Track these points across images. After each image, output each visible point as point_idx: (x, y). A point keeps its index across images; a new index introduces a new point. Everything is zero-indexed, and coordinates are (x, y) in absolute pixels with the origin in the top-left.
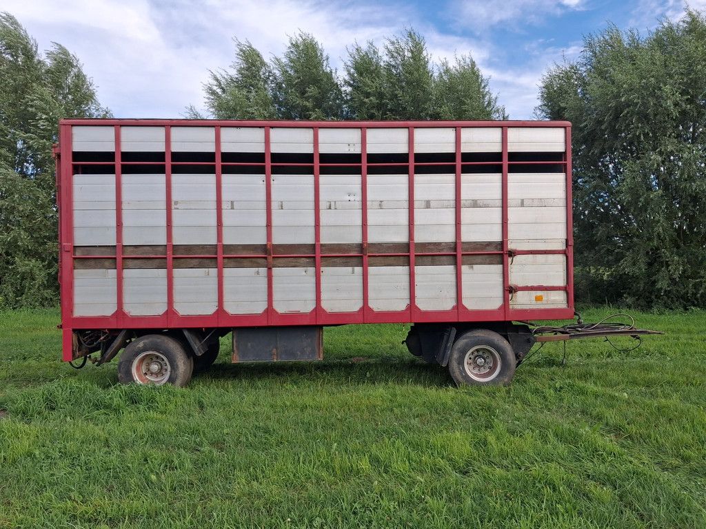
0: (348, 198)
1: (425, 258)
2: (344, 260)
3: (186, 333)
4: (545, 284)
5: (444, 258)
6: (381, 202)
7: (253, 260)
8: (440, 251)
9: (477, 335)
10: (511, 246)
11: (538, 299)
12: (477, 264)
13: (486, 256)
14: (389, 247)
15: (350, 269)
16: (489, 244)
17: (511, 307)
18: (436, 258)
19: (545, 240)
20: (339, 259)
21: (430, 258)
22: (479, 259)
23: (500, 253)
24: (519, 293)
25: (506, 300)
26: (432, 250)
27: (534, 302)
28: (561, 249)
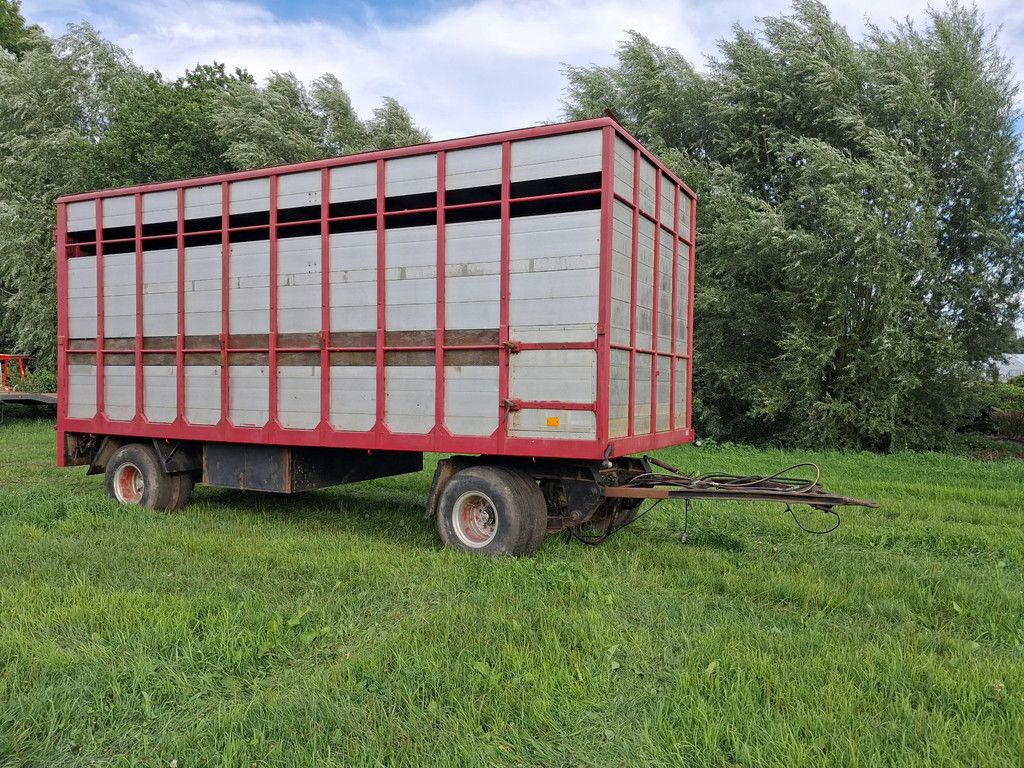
0: (308, 269)
1: (399, 355)
2: (303, 356)
3: (155, 444)
4: (563, 400)
5: (424, 355)
6: (346, 272)
7: (213, 355)
8: (418, 343)
9: (469, 474)
10: (515, 337)
11: (553, 423)
12: (466, 364)
13: (480, 352)
14: (355, 338)
15: (310, 368)
16: (483, 333)
17: (510, 434)
18: (413, 354)
19: (564, 327)
20: (297, 355)
21: (405, 355)
22: (470, 356)
23: (495, 348)
24: (524, 412)
25: (503, 422)
26: (406, 343)
27: (545, 428)
28: (590, 340)
